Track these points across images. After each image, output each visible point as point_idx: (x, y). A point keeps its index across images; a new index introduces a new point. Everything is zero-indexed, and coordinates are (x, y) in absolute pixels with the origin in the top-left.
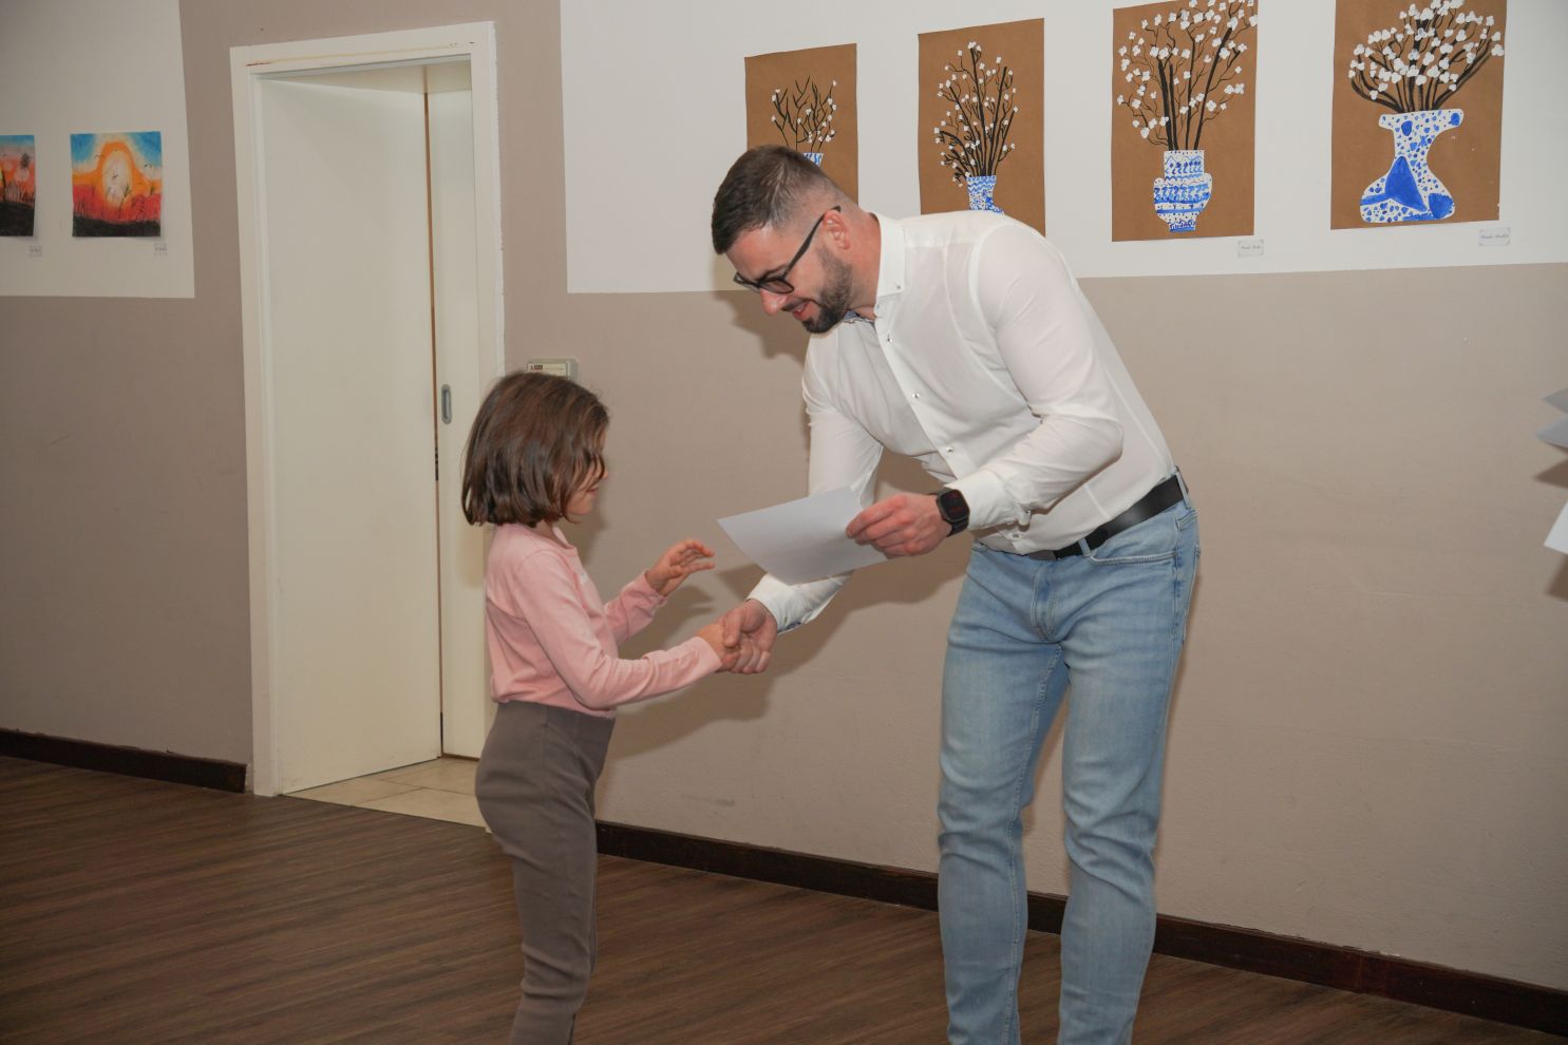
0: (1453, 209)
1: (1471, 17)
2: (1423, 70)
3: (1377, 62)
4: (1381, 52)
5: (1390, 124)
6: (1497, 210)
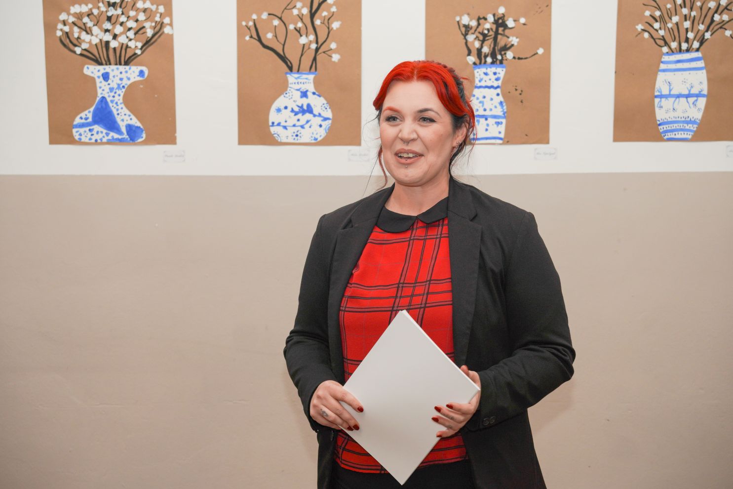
0: (144, 135)
1: (148, 5)
2: (115, 37)
3: (79, 27)
4: (82, 20)
5: (92, 73)
6: (175, 138)
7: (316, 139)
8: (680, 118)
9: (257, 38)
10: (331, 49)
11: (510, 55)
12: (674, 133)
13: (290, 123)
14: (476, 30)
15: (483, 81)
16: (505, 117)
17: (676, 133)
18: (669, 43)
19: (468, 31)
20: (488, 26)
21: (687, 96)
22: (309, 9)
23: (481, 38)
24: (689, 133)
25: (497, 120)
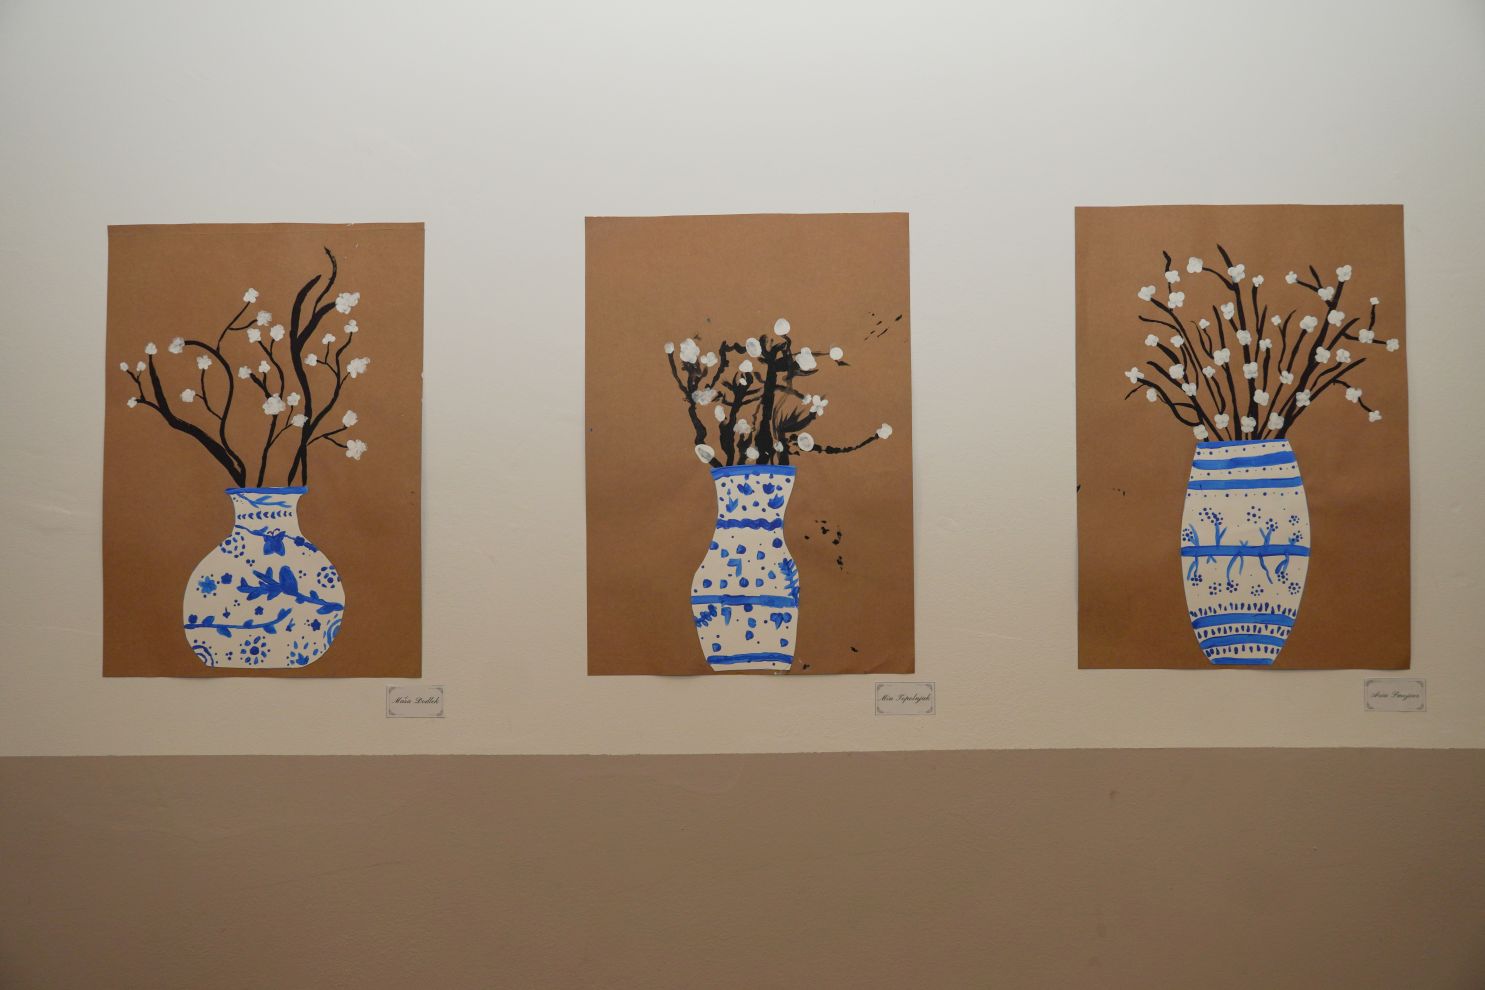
7: (303, 660)
8: (1239, 606)
9: (156, 403)
10: (345, 428)
11: (806, 440)
12: (1233, 647)
13: (238, 617)
14: (716, 378)
15: (739, 508)
16: (796, 603)
17: (1239, 646)
18: (1208, 415)
19: (698, 380)
20: (747, 367)
21: (1263, 552)
22: (289, 329)
23: (731, 397)
24: (1270, 647)
25: (777, 610)
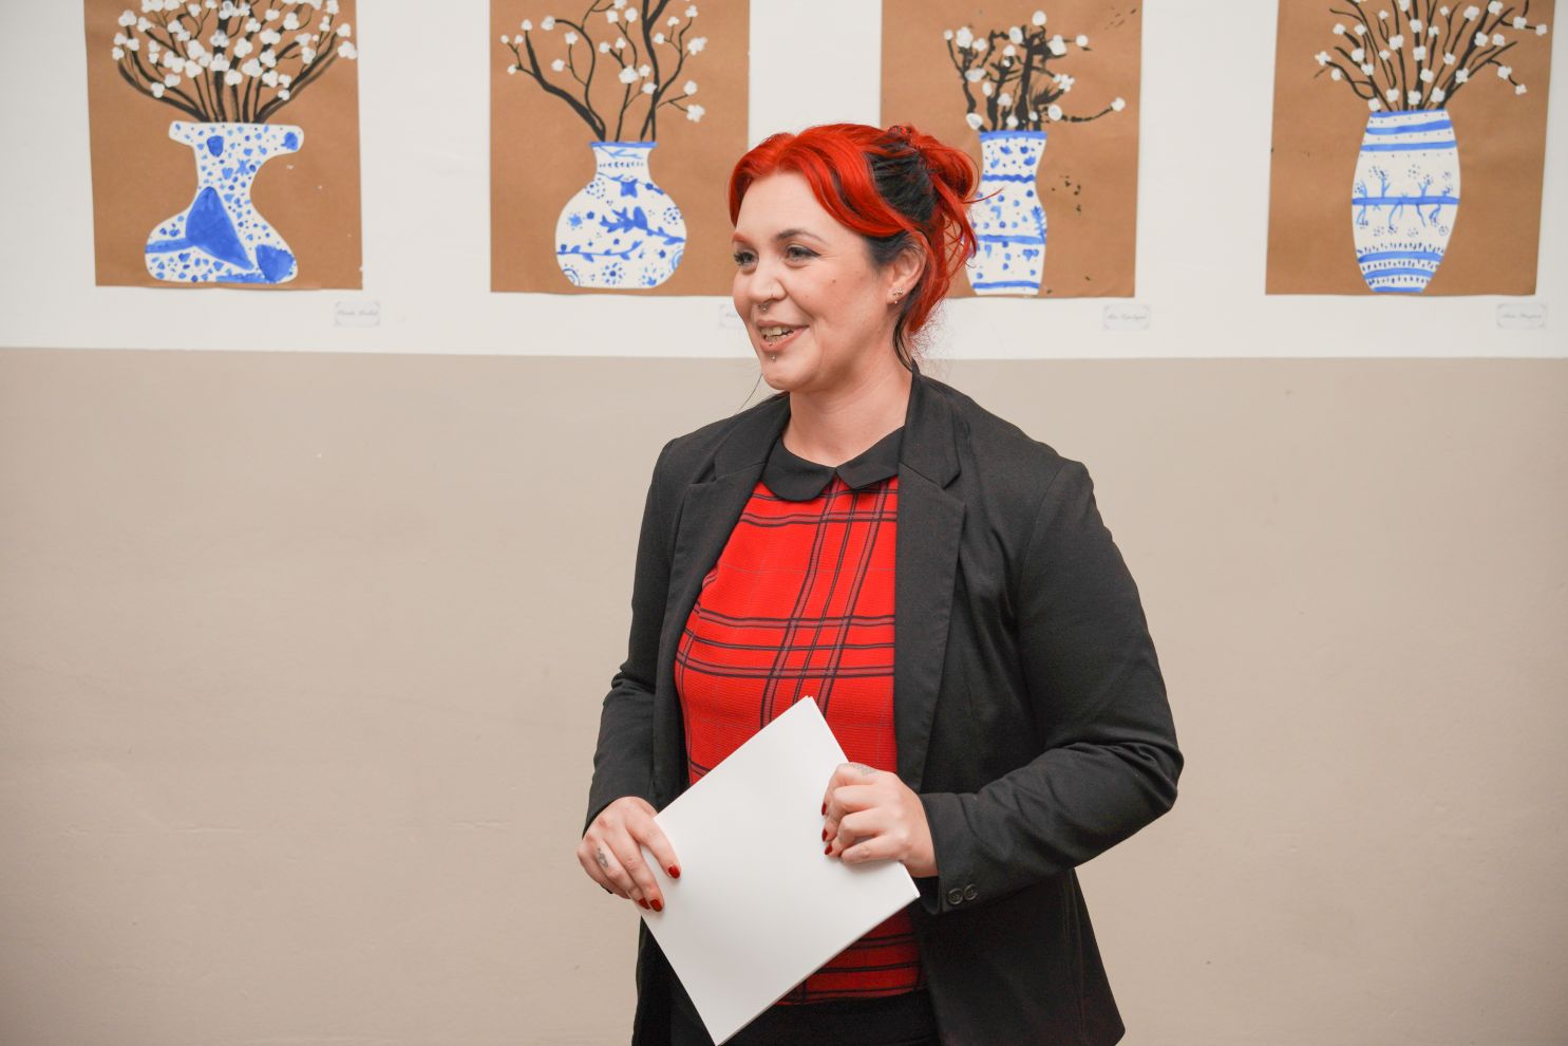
0: (294, 269)
2: (235, 63)
3: (161, 42)
4: (166, 27)
5: (188, 137)
6: (360, 275)
7: (652, 282)
8: (1403, 245)
9: (531, 70)
10: (686, 96)
11: (1055, 111)
12: (1391, 278)
13: (599, 247)
14: (985, 60)
15: (1000, 165)
16: (1043, 241)
17: (1396, 277)
18: (1381, 90)
19: (970, 61)
20: (1010, 51)
21: (1419, 202)
22: (641, 11)
23: (996, 75)
24: (1421, 278)
25: (1027, 247)
